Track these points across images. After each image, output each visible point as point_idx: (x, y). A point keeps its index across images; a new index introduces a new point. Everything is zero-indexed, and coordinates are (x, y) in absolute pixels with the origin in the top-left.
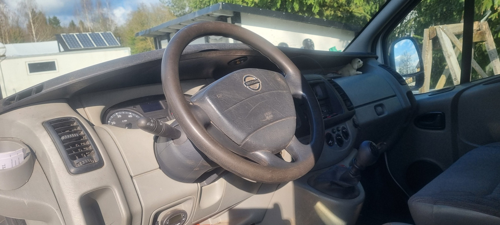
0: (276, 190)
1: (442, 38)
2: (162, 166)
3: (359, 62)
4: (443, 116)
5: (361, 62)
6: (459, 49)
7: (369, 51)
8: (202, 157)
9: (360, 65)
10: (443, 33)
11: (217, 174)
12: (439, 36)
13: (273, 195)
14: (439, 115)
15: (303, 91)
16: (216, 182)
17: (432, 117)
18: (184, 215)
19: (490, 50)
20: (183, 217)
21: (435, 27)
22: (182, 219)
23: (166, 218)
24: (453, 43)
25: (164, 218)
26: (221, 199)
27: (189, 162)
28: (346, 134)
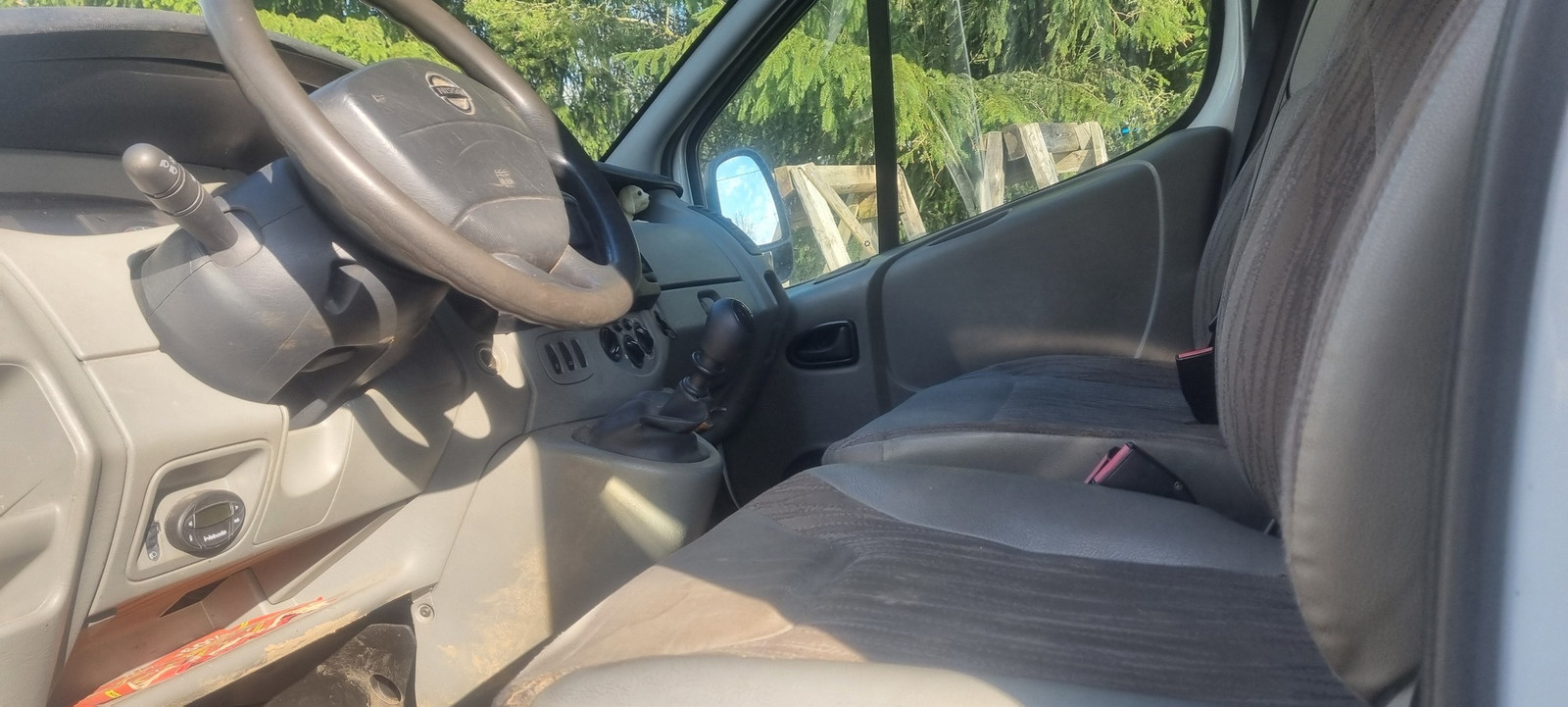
0: (481, 477)
1: (808, 195)
2: (169, 344)
3: (640, 194)
4: (851, 330)
5: (645, 196)
6: (849, 227)
7: (657, 171)
8: (311, 302)
9: (644, 203)
10: (809, 184)
11: (324, 399)
12: (802, 193)
13: (474, 493)
14: (842, 328)
15: (567, 157)
16: (325, 423)
17: (828, 334)
18: (237, 507)
19: (913, 236)
20: (236, 512)
21: (789, 167)
22: (230, 519)
23: (182, 513)
24: (833, 212)
25: (177, 511)
26: (338, 476)
27: (267, 319)
28: (647, 340)
